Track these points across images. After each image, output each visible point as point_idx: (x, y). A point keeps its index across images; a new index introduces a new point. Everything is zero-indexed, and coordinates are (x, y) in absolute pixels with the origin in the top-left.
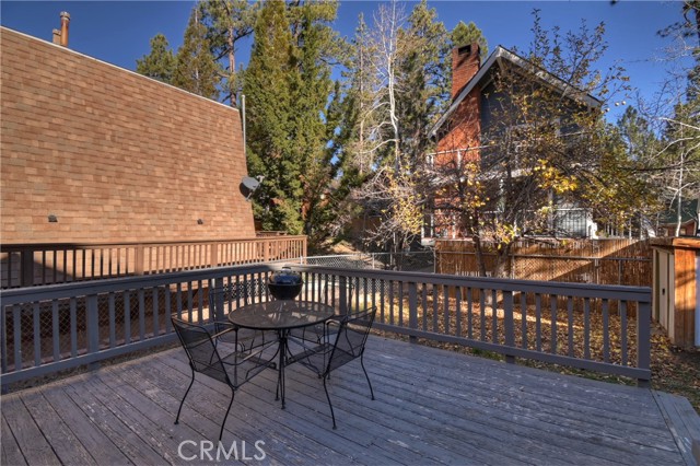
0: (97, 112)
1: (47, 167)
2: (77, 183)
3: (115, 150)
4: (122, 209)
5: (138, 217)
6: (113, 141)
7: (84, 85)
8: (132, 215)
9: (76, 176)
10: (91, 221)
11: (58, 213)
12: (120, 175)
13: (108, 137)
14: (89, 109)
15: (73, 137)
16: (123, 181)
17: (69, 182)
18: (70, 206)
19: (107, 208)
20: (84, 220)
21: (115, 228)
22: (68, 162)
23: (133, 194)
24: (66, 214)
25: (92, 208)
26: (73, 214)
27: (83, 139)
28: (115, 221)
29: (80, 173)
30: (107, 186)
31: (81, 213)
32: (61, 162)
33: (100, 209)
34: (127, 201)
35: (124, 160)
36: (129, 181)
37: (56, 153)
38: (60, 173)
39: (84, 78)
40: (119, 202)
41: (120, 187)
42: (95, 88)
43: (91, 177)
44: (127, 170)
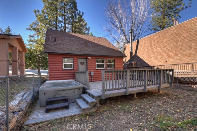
0: (178, 36)
1: (167, 52)
2: (172, 53)
3: (181, 43)
4: (181, 57)
5: (185, 58)
6: (181, 41)
7: (175, 32)
8: (183, 58)
9: (171, 52)
10: (173, 61)
11: (167, 60)
12: (181, 49)
13: (180, 41)
14: (176, 37)
15: (172, 44)
16: (182, 50)
17: (170, 54)
18: (170, 58)
19: (177, 57)
20: (172, 61)
21: (178, 62)
22: (170, 50)
23: (184, 53)
24: (169, 60)
25: (174, 58)
26: (170, 60)
27: (174, 44)
28: (178, 60)
29: (172, 51)
30: (178, 52)
31: (172, 59)
32: (169, 50)
33: (175, 58)
34: (182, 55)
35: (183, 45)
36: (183, 50)
37: (168, 49)
38: (169, 52)
39: (175, 30)
40: (180, 56)
41: (181, 52)
42: (178, 31)
43: (174, 51)
44: (183, 47)
